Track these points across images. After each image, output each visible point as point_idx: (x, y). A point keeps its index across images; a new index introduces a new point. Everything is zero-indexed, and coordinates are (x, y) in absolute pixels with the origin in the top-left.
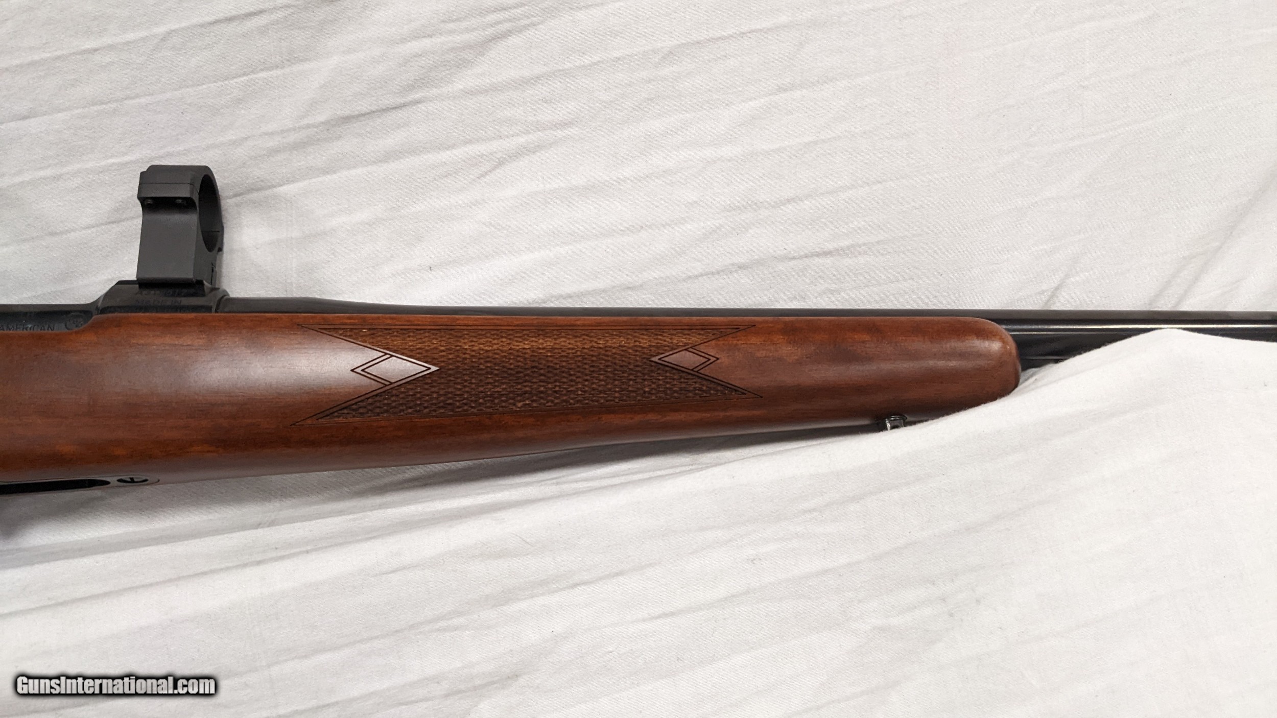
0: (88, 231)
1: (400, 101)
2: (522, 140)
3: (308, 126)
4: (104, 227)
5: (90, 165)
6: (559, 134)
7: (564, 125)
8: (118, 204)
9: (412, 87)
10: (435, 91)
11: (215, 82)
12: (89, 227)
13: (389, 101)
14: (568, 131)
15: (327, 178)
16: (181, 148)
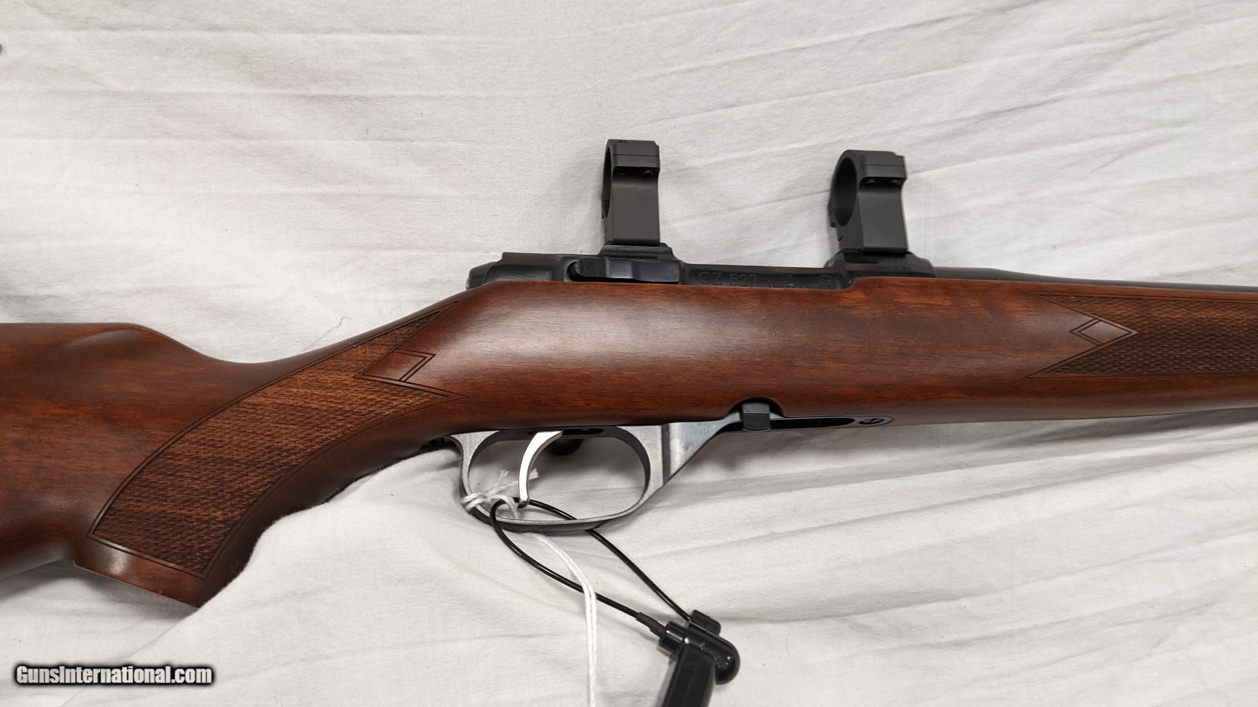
0: (759, 208)
1: (1044, 98)
2: (1143, 135)
3: (961, 120)
4: (773, 204)
5: (774, 149)
6: (1176, 130)
7: (1183, 123)
8: (789, 184)
9: (1056, 87)
10: (1073, 91)
11: (893, 79)
12: (761, 204)
13: (1032, 99)
14: (1186, 129)
15: (966, 166)
16: (852, 136)
